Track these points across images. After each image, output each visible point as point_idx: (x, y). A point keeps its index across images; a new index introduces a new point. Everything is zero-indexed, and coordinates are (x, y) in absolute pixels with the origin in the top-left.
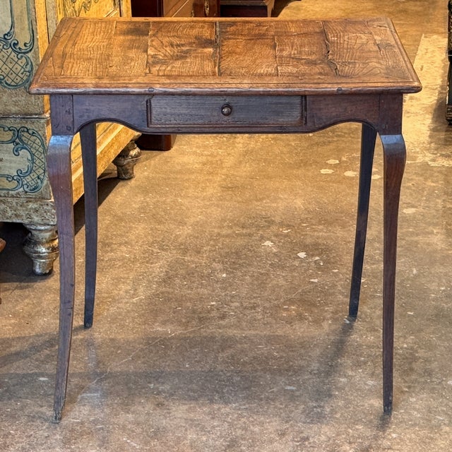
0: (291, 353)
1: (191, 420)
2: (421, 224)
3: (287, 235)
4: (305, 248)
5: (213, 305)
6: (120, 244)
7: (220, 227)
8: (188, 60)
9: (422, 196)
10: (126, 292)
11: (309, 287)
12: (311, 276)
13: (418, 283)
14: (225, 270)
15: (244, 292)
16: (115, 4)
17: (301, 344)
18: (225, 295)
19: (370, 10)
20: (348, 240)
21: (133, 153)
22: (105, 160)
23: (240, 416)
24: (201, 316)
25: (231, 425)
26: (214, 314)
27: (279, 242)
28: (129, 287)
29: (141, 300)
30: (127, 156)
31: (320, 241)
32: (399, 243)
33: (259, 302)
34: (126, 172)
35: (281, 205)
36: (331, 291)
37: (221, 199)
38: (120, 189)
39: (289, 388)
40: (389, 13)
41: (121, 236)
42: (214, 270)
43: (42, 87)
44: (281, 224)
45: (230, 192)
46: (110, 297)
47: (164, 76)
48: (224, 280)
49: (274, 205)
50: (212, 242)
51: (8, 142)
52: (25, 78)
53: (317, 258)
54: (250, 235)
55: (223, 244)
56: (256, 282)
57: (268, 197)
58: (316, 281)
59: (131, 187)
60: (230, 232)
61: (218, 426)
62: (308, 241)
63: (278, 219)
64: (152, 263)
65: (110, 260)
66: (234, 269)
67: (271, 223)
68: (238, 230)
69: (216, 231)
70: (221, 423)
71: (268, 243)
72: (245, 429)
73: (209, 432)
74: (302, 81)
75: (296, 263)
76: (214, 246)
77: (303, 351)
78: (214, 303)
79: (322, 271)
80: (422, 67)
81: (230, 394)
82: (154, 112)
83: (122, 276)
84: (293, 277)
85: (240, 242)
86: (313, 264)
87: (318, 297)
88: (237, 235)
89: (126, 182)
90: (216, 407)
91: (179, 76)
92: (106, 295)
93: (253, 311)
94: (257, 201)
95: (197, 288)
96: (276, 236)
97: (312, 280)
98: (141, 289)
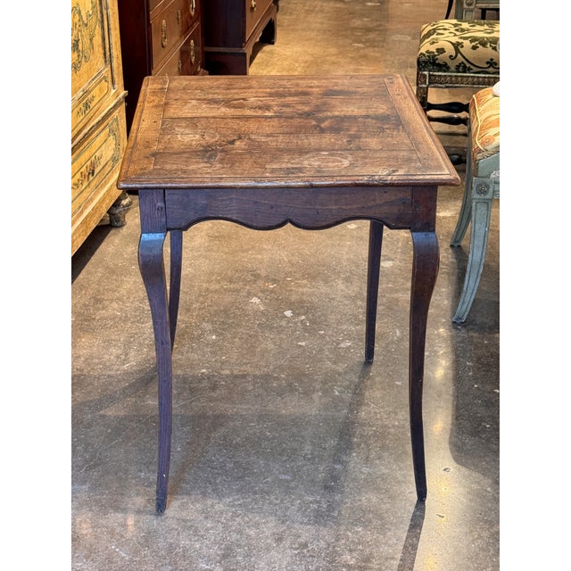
0: (283, 433)
1: (183, 520)
2: (399, 279)
3: (272, 291)
4: (291, 306)
5: (204, 373)
6: (112, 301)
7: (208, 282)
9: (397, 248)
10: (118, 357)
11: (297, 351)
12: (298, 339)
13: (402, 347)
14: (214, 331)
15: (234, 357)
16: (106, 61)
17: (293, 420)
18: (216, 361)
19: (334, 55)
20: (331, 297)
21: (124, 202)
22: (97, 215)
23: (235, 515)
24: (192, 386)
25: (226, 527)
26: (205, 384)
27: (266, 298)
28: (120, 352)
29: (133, 366)
30: (119, 205)
31: (304, 298)
32: (379, 302)
33: (250, 369)
34: (118, 221)
35: (266, 257)
36: (319, 356)
37: (209, 249)
38: (112, 238)
39: (283, 477)
40: (351, 58)
41: (114, 291)
42: (204, 331)
44: (267, 279)
45: (218, 242)
46: (100, 364)
48: (214, 344)
49: (259, 257)
50: (201, 299)
53: (303, 317)
54: (238, 291)
55: (211, 301)
56: (245, 346)
57: (253, 248)
58: (303, 344)
59: (123, 236)
60: (218, 287)
61: (212, 528)
62: (294, 298)
63: (263, 273)
64: (143, 323)
65: (101, 319)
66: (223, 329)
67: (257, 277)
68: (226, 285)
69: (205, 285)
70: (214, 524)
71: (255, 300)
72: (240, 532)
73: (202, 536)
75: (284, 323)
76: (202, 303)
77: (295, 430)
78: (204, 371)
79: (309, 333)
81: (223, 486)
83: (113, 337)
84: (281, 339)
85: (228, 299)
86: (299, 324)
87: (306, 364)
88: (225, 290)
89: (118, 229)
90: (209, 502)
92: (97, 361)
93: (243, 380)
94: (243, 252)
95: (187, 352)
96: (263, 291)
97: (300, 343)
98: (132, 353)
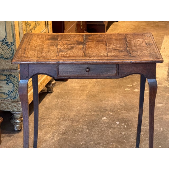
2: (164, 110)
3: (112, 115)
4: (119, 120)
5: (83, 143)
6: (48, 119)
7: (86, 112)
8: (73, 50)
9: (165, 99)
10: (50, 138)
11: (121, 135)
12: (121, 131)
13: (163, 134)
14: (88, 129)
15: (95, 137)
16: (46, 26)
18: (88, 139)
19: (144, 25)
20: (136, 117)
21: (53, 83)
22: (42, 86)
26: (84, 146)
27: (109, 118)
28: (51, 136)
29: (55, 141)
30: (51, 84)
31: (125, 117)
32: (155, 118)
33: (101, 141)
34: (50, 90)
35: (110, 103)
36: (129, 137)
37: (87, 100)
38: (48, 97)
40: (152, 26)
41: (48, 115)
42: (84, 129)
43: (16, 61)
44: (110, 111)
45: (90, 98)
46: (43, 140)
47: (64, 57)
48: (88, 133)
49: (107, 103)
50: (83, 118)
51: (5, 80)
52: (11, 56)
53: (124, 124)
54: (98, 115)
55: (87, 118)
56: (100, 134)
57: (105, 100)
58: (123, 133)
59: (52, 96)
60: (90, 113)
62: (120, 117)
63: (108, 109)
64: (60, 126)
65: (44, 125)
66: (91, 128)
67: (106, 110)
68: (93, 113)
69: (85, 113)
71: (105, 118)
74: (117, 59)
75: (116, 126)
76: (83, 119)
78: (83, 142)
79: (126, 129)
80: (165, 48)
82: (60, 70)
83: (48, 131)
84: (114, 132)
85: (94, 118)
86: (122, 127)
87: (124, 140)
88: (93, 115)
89: (50, 94)
91: (69, 57)
92: (42, 139)
93: (99, 145)
94: (101, 101)
95: (77, 136)
96: (108, 115)
97: (122, 133)
98: (56, 137)
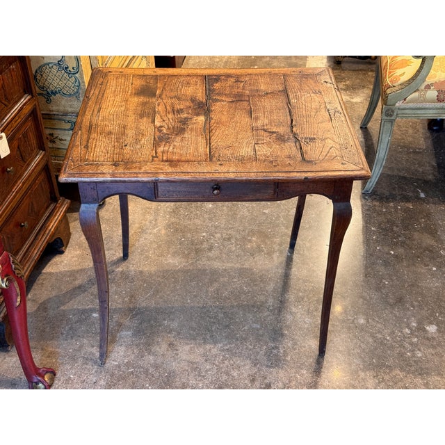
0: (255, 288)
1: (191, 362)
5: (204, 236)
10: (150, 222)
11: (263, 218)
15: (223, 222)
17: (261, 277)
18: (212, 226)
23: (225, 358)
24: (198, 247)
25: (219, 369)
26: (205, 245)
28: (152, 218)
29: (159, 231)
33: (233, 233)
36: (277, 222)
39: (255, 326)
46: (140, 228)
58: (267, 211)
61: (210, 370)
70: (212, 366)
72: (227, 373)
73: (204, 376)
77: (262, 285)
78: (204, 234)
81: (217, 333)
87: (269, 228)
90: (208, 347)
93: (229, 242)
95: (194, 218)
97: (264, 211)
98: (160, 219)
